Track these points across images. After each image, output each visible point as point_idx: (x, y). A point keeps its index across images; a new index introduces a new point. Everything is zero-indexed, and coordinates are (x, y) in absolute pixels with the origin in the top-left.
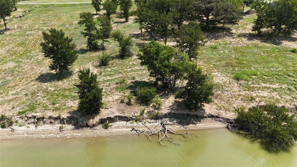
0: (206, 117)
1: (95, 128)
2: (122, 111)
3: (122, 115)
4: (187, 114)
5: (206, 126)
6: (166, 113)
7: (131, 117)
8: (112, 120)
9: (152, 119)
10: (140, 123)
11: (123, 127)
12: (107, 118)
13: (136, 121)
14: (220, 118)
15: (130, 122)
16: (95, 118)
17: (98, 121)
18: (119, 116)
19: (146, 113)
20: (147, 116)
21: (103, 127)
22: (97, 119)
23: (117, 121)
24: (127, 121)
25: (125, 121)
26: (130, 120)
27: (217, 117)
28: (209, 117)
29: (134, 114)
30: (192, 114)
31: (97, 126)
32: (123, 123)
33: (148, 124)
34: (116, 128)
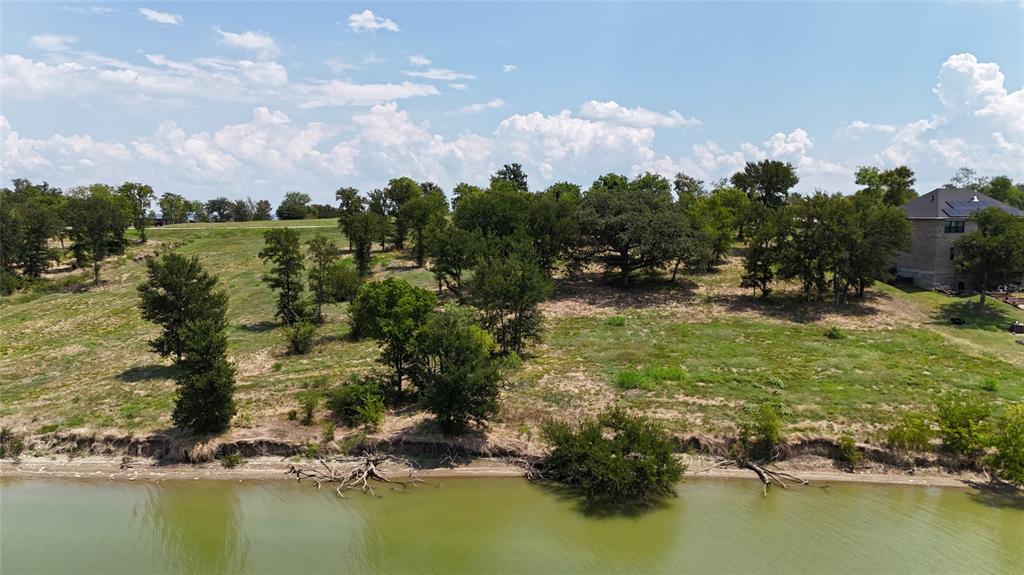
0: (485, 455)
1: (205, 465)
2: (282, 434)
3: (278, 440)
4: (438, 444)
5: (477, 472)
6: (385, 439)
7: (296, 447)
8: (249, 450)
9: (351, 453)
10: (317, 462)
11: (274, 466)
12: (238, 443)
13: (308, 456)
14: (519, 456)
15: (293, 457)
16: (210, 442)
17: (214, 449)
18: (268, 443)
19: (340, 441)
20: (338, 447)
21: (223, 465)
22: (215, 443)
23: (261, 455)
24: (288, 455)
25: (283, 455)
26: (294, 454)
27: (513, 454)
28: (494, 455)
29: (308, 439)
30: (450, 443)
31: (211, 461)
32: (277, 459)
33: (334, 465)
34: (253, 467)
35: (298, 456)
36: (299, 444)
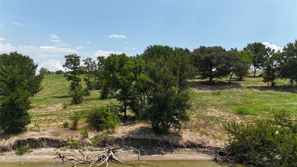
0: (182, 147)
1: (5, 153)
2: (57, 134)
3: (54, 138)
4: (152, 140)
5: (180, 158)
6: (119, 137)
7: (65, 142)
8: (35, 144)
9: (98, 146)
10: (77, 151)
11: (49, 154)
12: (28, 139)
13: (71, 148)
14: (205, 148)
15: (62, 148)
16: (11, 139)
17: (12, 143)
18: (47, 140)
19: (92, 139)
20: (90, 142)
21: (16, 153)
22: (13, 139)
23: (43, 147)
24: (59, 147)
25: (56, 147)
26: (63, 146)
27: (200, 146)
28: (188, 147)
29: (72, 137)
30: (160, 139)
31: (9, 151)
32: (52, 150)
33: (87, 153)
34: (36, 154)
35: (65, 148)
36: (66, 140)
